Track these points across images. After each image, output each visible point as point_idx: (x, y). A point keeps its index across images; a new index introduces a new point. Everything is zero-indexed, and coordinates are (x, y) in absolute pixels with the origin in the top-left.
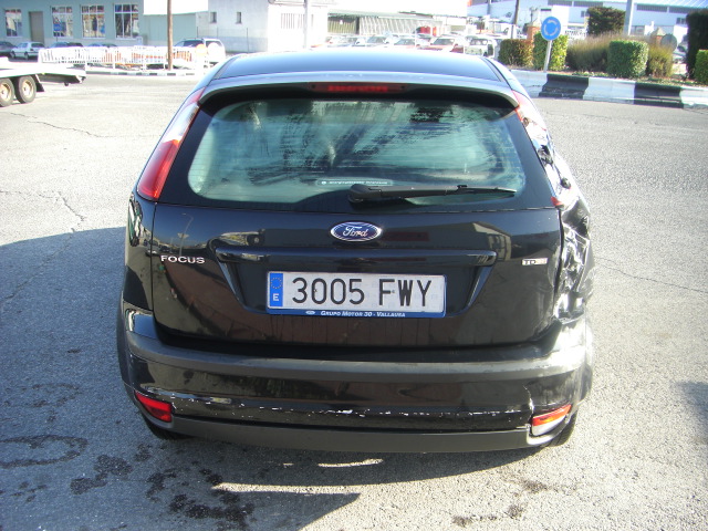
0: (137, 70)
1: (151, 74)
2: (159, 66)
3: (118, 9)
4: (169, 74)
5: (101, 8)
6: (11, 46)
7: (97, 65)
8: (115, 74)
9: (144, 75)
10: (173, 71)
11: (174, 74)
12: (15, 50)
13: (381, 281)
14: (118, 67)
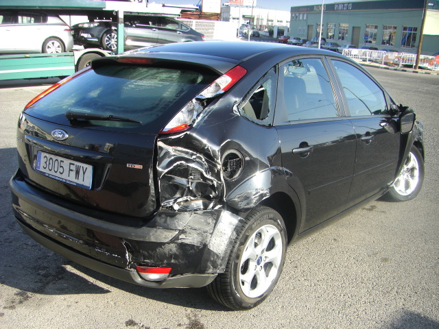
0: (396, 67)
1: (403, 71)
2: (410, 66)
3: (405, 29)
4: (414, 72)
5: (395, 28)
6: (338, 46)
7: (376, 62)
8: (382, 68)
9: (399, 70)
10: (418, 70)
11: (417, 72)
12: (339, 48)
13: (71, 164)
14: (386, 64)
